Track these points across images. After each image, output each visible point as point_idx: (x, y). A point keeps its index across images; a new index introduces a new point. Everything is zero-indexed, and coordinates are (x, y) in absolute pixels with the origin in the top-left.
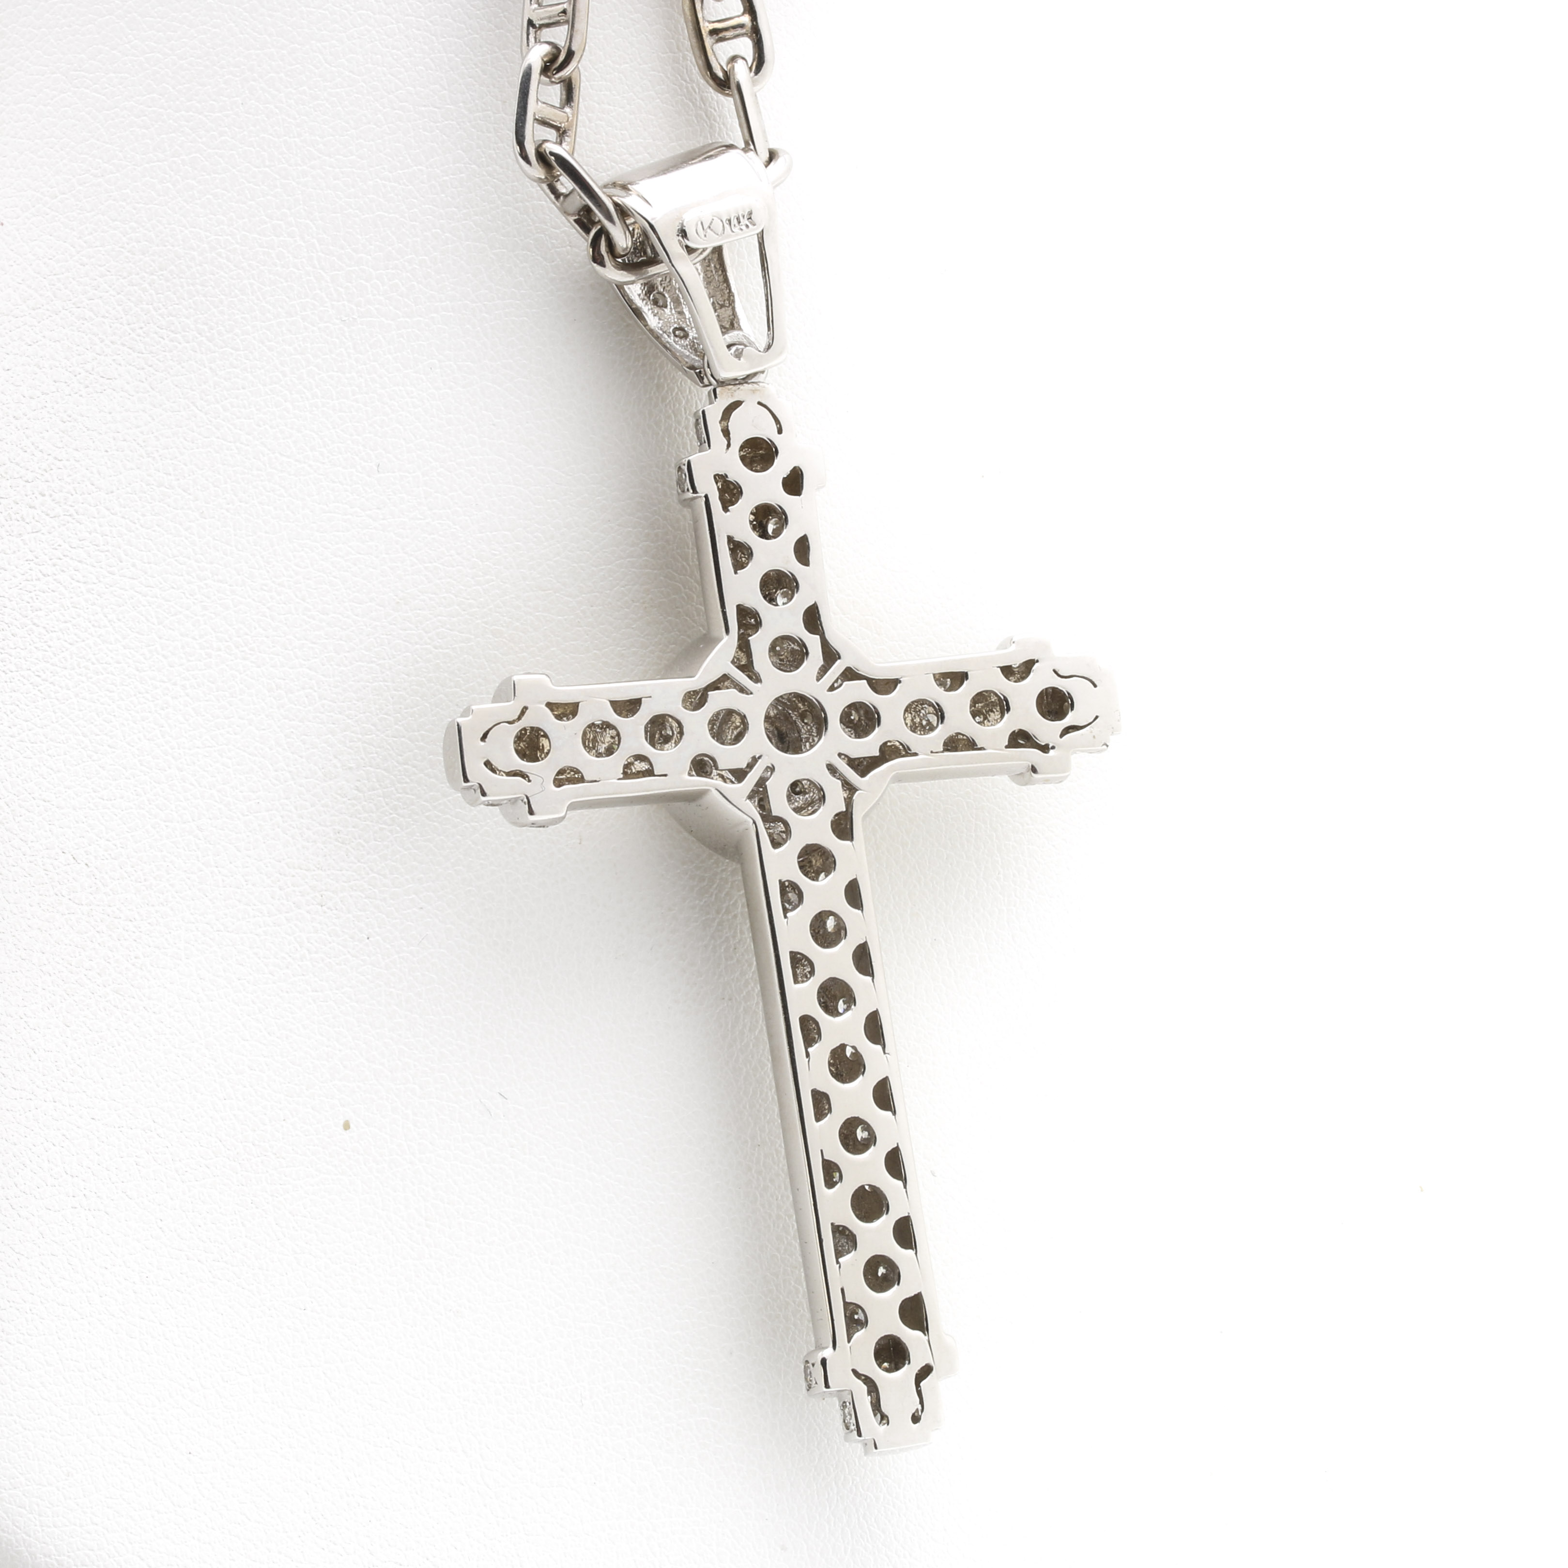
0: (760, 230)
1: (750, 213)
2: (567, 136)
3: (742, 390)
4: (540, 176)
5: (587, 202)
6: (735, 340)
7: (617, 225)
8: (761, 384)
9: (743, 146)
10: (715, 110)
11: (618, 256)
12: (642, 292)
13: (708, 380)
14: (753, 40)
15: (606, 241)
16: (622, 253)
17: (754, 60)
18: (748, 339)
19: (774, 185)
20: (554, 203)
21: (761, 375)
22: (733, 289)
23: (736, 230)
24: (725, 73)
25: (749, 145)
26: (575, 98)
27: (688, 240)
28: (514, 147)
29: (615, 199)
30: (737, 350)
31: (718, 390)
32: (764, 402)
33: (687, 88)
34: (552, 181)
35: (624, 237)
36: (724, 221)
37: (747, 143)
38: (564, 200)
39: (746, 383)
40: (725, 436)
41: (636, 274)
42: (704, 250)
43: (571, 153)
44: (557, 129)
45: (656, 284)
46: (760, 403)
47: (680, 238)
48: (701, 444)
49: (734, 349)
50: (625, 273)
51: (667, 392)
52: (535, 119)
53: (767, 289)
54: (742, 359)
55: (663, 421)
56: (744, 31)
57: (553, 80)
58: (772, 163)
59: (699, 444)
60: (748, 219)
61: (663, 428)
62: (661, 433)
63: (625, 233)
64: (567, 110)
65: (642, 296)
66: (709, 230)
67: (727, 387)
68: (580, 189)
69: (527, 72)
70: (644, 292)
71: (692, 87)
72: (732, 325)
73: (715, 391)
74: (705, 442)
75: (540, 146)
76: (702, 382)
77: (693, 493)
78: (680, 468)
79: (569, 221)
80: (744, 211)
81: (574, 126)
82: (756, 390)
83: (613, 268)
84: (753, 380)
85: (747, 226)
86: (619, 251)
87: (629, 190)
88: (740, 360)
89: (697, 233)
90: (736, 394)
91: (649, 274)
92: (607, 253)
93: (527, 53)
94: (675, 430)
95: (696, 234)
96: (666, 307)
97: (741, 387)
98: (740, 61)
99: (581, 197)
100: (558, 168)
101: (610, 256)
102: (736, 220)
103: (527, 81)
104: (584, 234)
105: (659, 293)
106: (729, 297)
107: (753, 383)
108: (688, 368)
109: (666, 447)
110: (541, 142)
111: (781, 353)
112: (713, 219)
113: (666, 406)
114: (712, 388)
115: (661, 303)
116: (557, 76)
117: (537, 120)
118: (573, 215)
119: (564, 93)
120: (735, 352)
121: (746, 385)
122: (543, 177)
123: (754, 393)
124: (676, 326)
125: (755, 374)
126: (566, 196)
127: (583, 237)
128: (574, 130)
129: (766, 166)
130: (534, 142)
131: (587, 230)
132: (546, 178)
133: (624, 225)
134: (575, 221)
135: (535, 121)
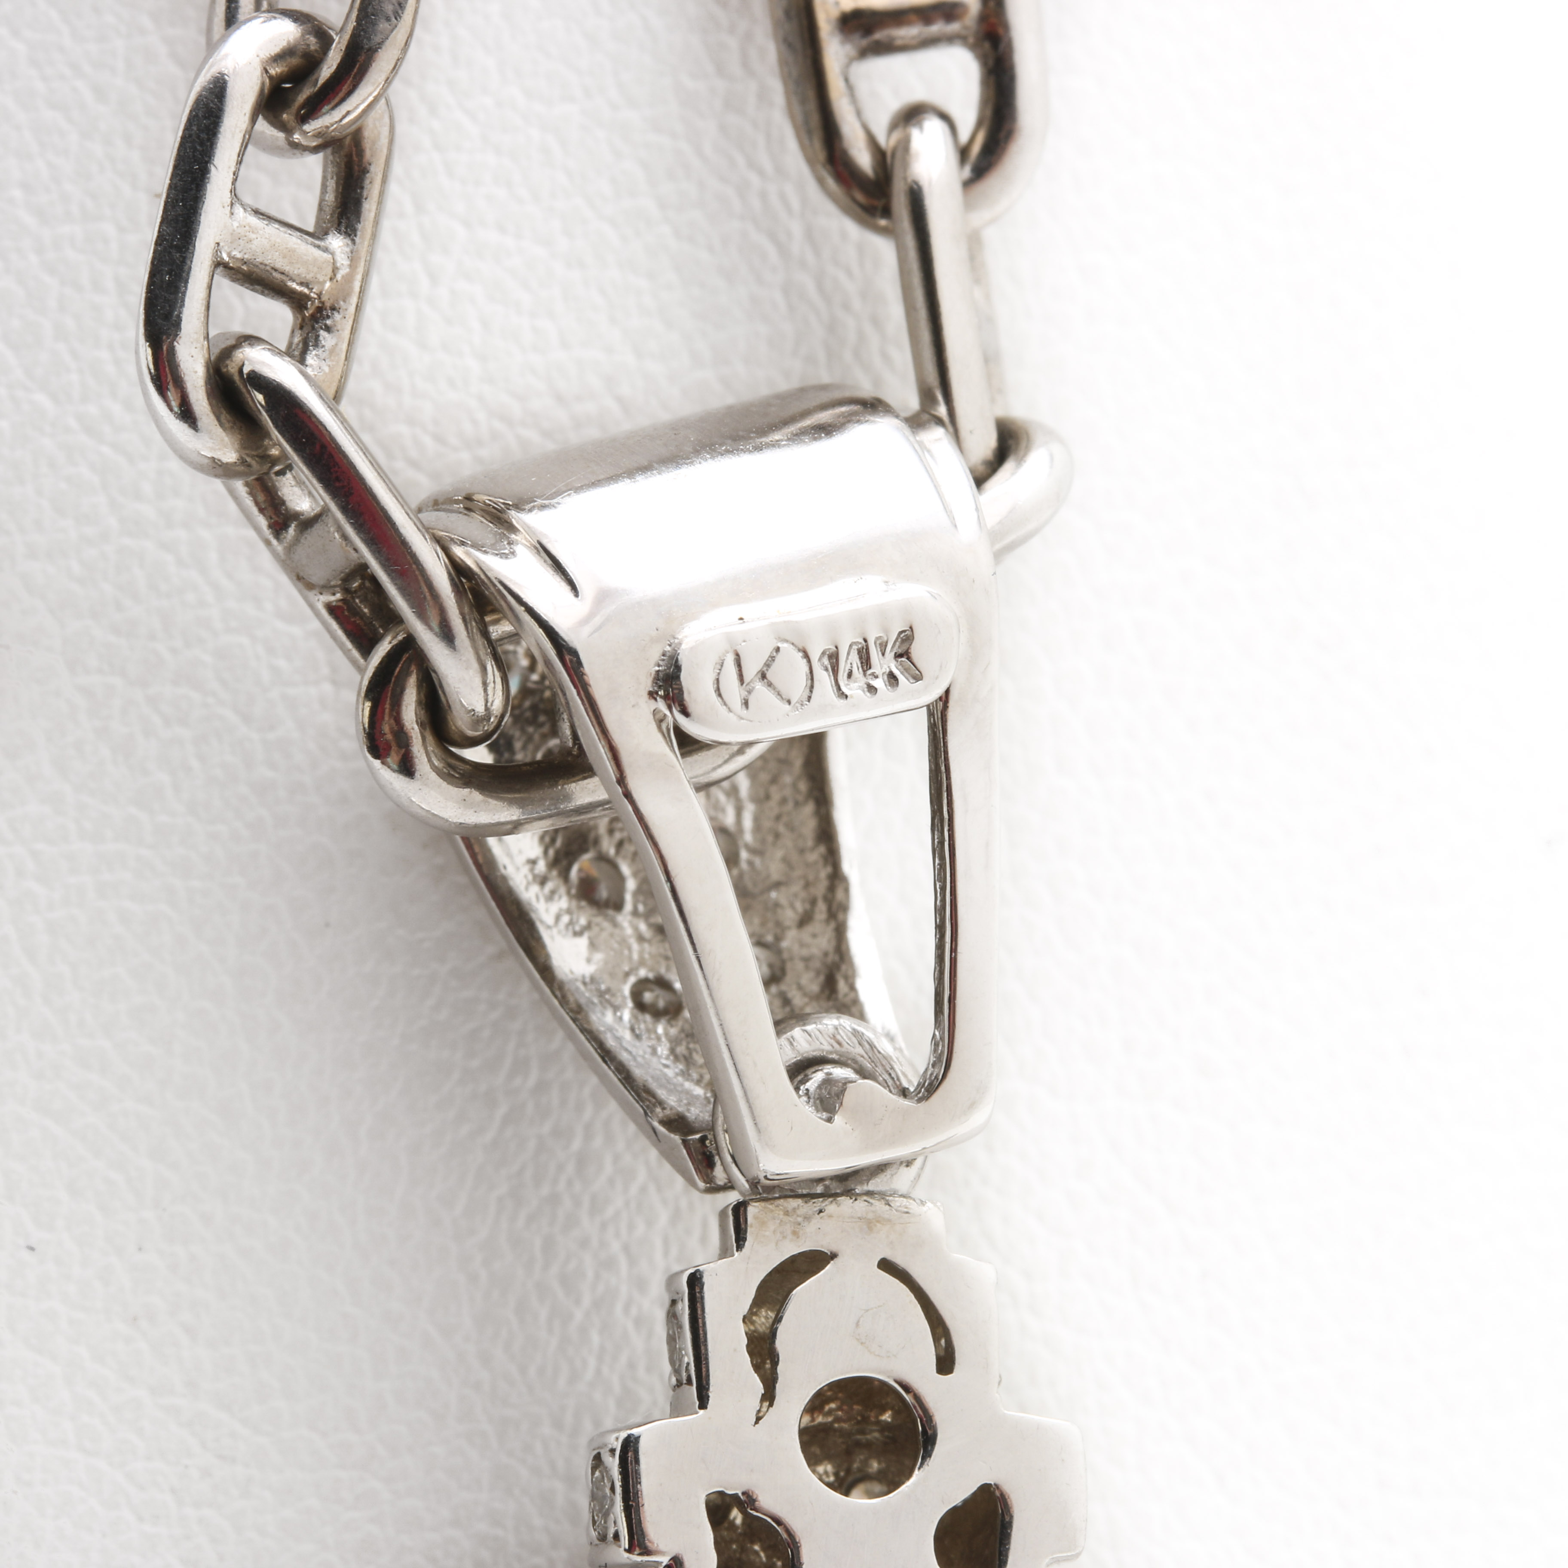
0: (939, 691)
1: (907, 637)
2: (328, 329)
3: (830, 1216)
4: (218, 455)
5: (363, 557)
6: (824, 1046)
7: (457, 642)
8: (897, 1202)
9: (912, 402)
10: (849, 273)
11: (456, 737)
12: (546, 852)
13: (726, 1169)
14: (983, 60)
15: (419, 687)
16: (470, 733)
17: (979, 124)
18: (872, 1046)
19: (998, 546)
20: (268, 543)
21: (903, 1170)
22: (849, 866)
23: (854, 688)
24: (880, 155)
25: (933, 401)
26: (369, 208)
27: (685, 713)
28: (137, 352)
29: (459, 552)
30: (828, 1081)
31: (753, 1210)
32: (900, 1260)
33: (763, 196)
34: (267, 473)
35: (478, 681)
36: (815, 657)
37: (927, 397)
38: (297, 541)
39: (849, 1193)
40: (757, 1368)
41: (521, 804)
42: (744, 747)
43: (331, 392)
44: (297, 302)
45: (596, 827)
46: (886, 1265)
47: (661, 705)
48: (679, 1384)
49: (817, 1077)
50: (476, 796)
51: (611, 1182)
52: (219, 264)
53: (943, 889)
54: (837, 1118)
55: (590, 1274)
56: (954, 27)
57: (297, 137)
58: (1009, 466)
59: (674, 1380)
60: (898, 656)
61: (587, 1301)
62: (579, 1315)
63: (484, 669)
64: (336, 242)
65: (541, 866)
66: (759, 686)
67: (781, 1202)
68: (344, 510)
69: (206, 105)
70: (551, 852)
71: (783, 197)
72: (829, 985)
73: (739, 1210)
74: (689, 1382)
75: (227, 353)
76: (708, 1178)
77: (630, 1550)
78: (598, 1458)
79: (312, 606)
80: (886, 631)
81: (354, 300)
82: (879, 1220)
83: (439, 781)
84: (872, 1186)
85: (892, 679)
86: (460, 722)
87: (512, 528)
88: (829, 1120)
89: (718, 691)
90: (811, 1228)
91: (571, 805)
92: (422, 725)
93: (223, 39)
94: (627, 1309)
95: (714, 695)
96: (618, 906)
97: (831, 1207)
98: (933, 126)
99: (345, 537)
100: (275, 433)
101: (430, 738)
102: (855, 658)
103: (203, 136)
104: (356, 654)
105: (602, 858)
106: (832, 889)
107: (870, 1193)
108: (662, 1122)
109: (592, 1362)
110: (232, 342)
111: (972, 1106)
112: (778, 650)
113: (604, 1226)
114: (733, 1197)
115: (603, 893)
116: (312, 126)
117: (226, 266)
118: (325, 588)
119: (332, 184)
120: (820, 1087)
121: (845, 1201)
122: (230, 456)
123: (870, 1229)
124: (643, 973)
125: (880, 1168)
126: (307, 523)
127: (354, 662)
128: (352, 309)
129: (980, 481)
130: (207, 337)
131: (365, 643)
132: (243, 462)
133: (480, 641)
134: (332, 609)
135: (220, 270)
